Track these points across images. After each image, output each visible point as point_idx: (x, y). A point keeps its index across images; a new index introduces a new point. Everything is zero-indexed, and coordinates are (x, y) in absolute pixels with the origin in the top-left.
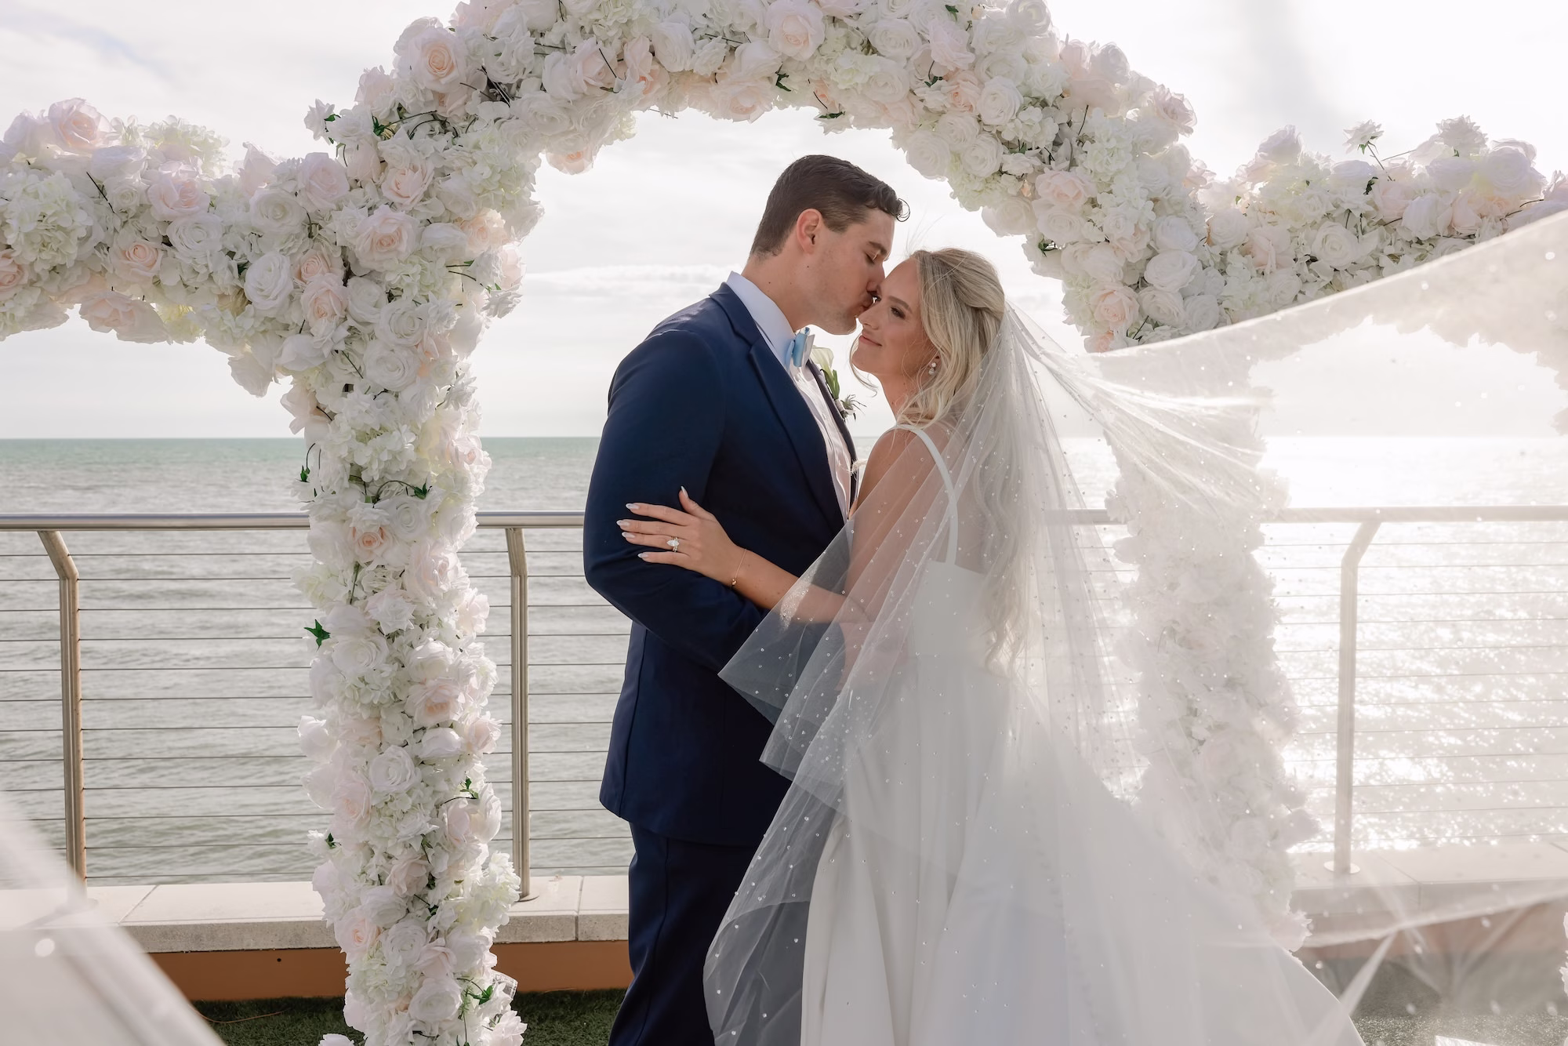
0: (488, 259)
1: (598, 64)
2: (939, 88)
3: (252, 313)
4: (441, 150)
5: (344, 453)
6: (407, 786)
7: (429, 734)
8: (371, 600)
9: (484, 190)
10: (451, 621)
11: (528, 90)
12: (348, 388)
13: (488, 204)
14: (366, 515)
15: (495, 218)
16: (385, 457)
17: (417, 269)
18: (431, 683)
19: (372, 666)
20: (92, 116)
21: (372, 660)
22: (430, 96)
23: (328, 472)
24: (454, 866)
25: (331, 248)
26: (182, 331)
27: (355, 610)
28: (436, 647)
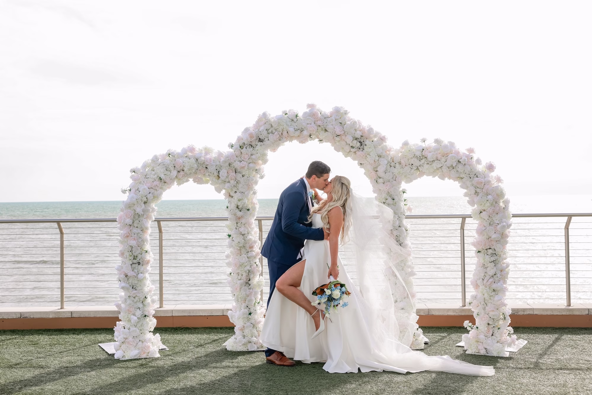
0: (260, 169)
1: (278, 136)
2: (338, 137)
3: (220, 179)
4: (251, 151)
5: (236, 203)
6: (246, 261)
7: (249, 253)
8: (240, 229)
9: (259, 158)
10: (253, 233)
11: (266, 139)
12: (236, 192)
13: (260, 160)
14: (239, 214)
15: (260, 162)
16: (243, 204)
17: (248, 172)
18: (250, 243)
19: (240, 240)
20: (195, 148)
21: (240, 239)
22: (250, 142)
23: (233, 206)
24: (253, 277)
25: (233, 168)
26: (207, 182)
27: (237, 230)
28: (251, 237)
